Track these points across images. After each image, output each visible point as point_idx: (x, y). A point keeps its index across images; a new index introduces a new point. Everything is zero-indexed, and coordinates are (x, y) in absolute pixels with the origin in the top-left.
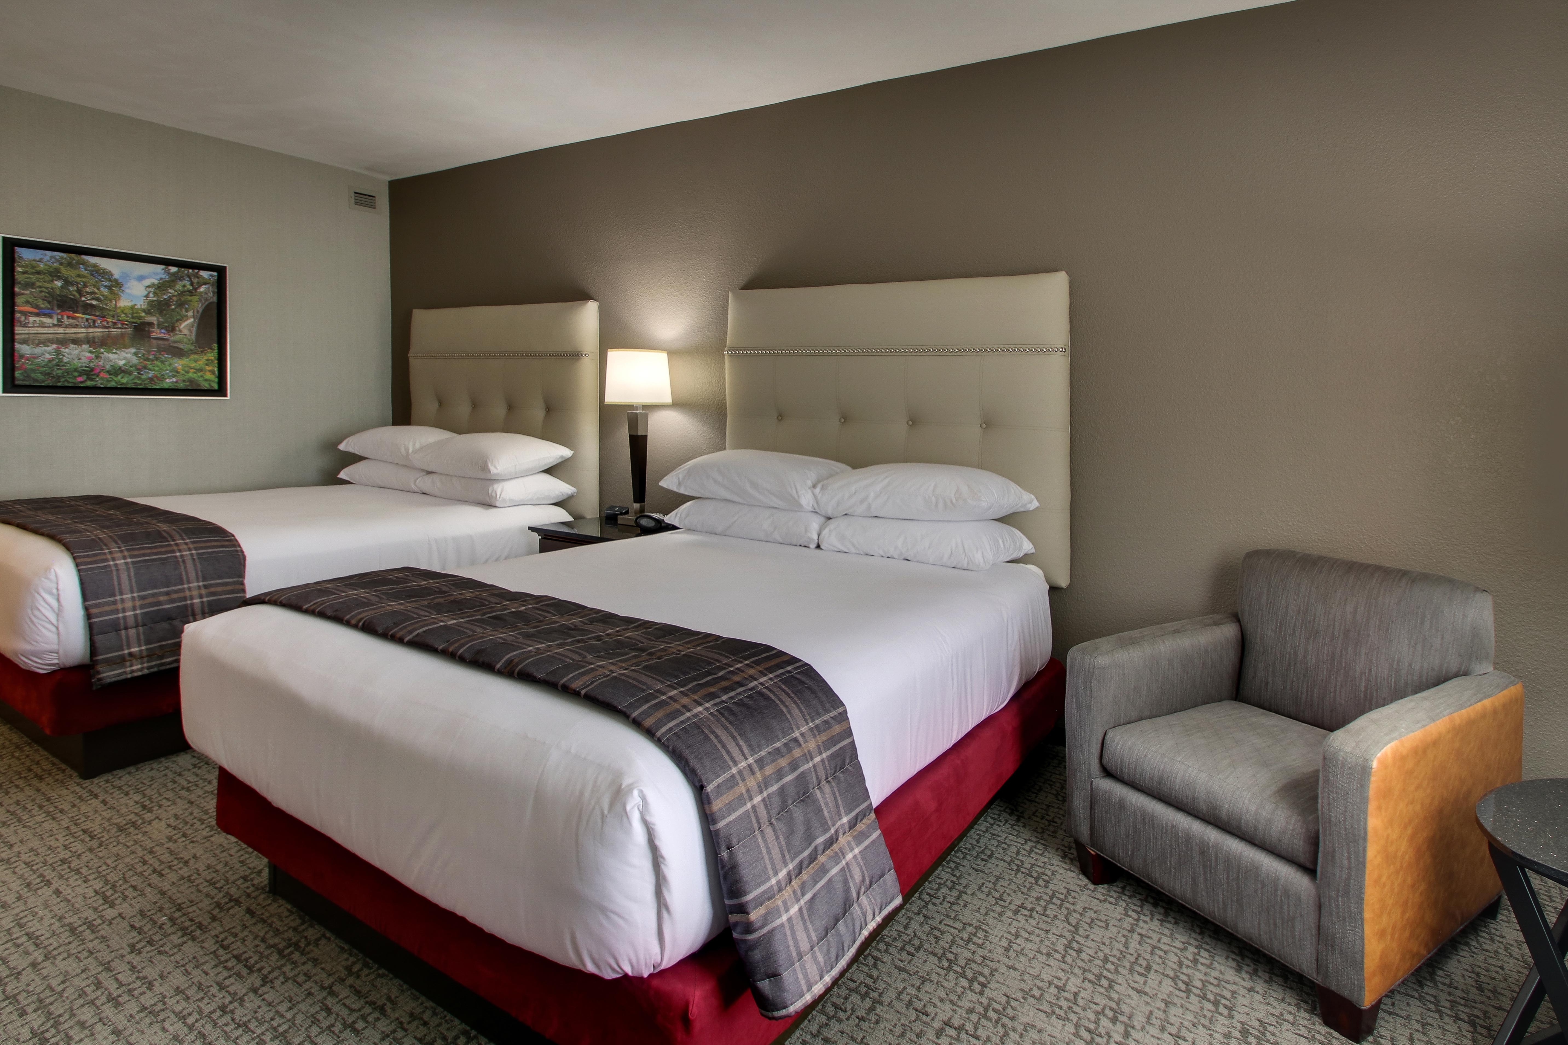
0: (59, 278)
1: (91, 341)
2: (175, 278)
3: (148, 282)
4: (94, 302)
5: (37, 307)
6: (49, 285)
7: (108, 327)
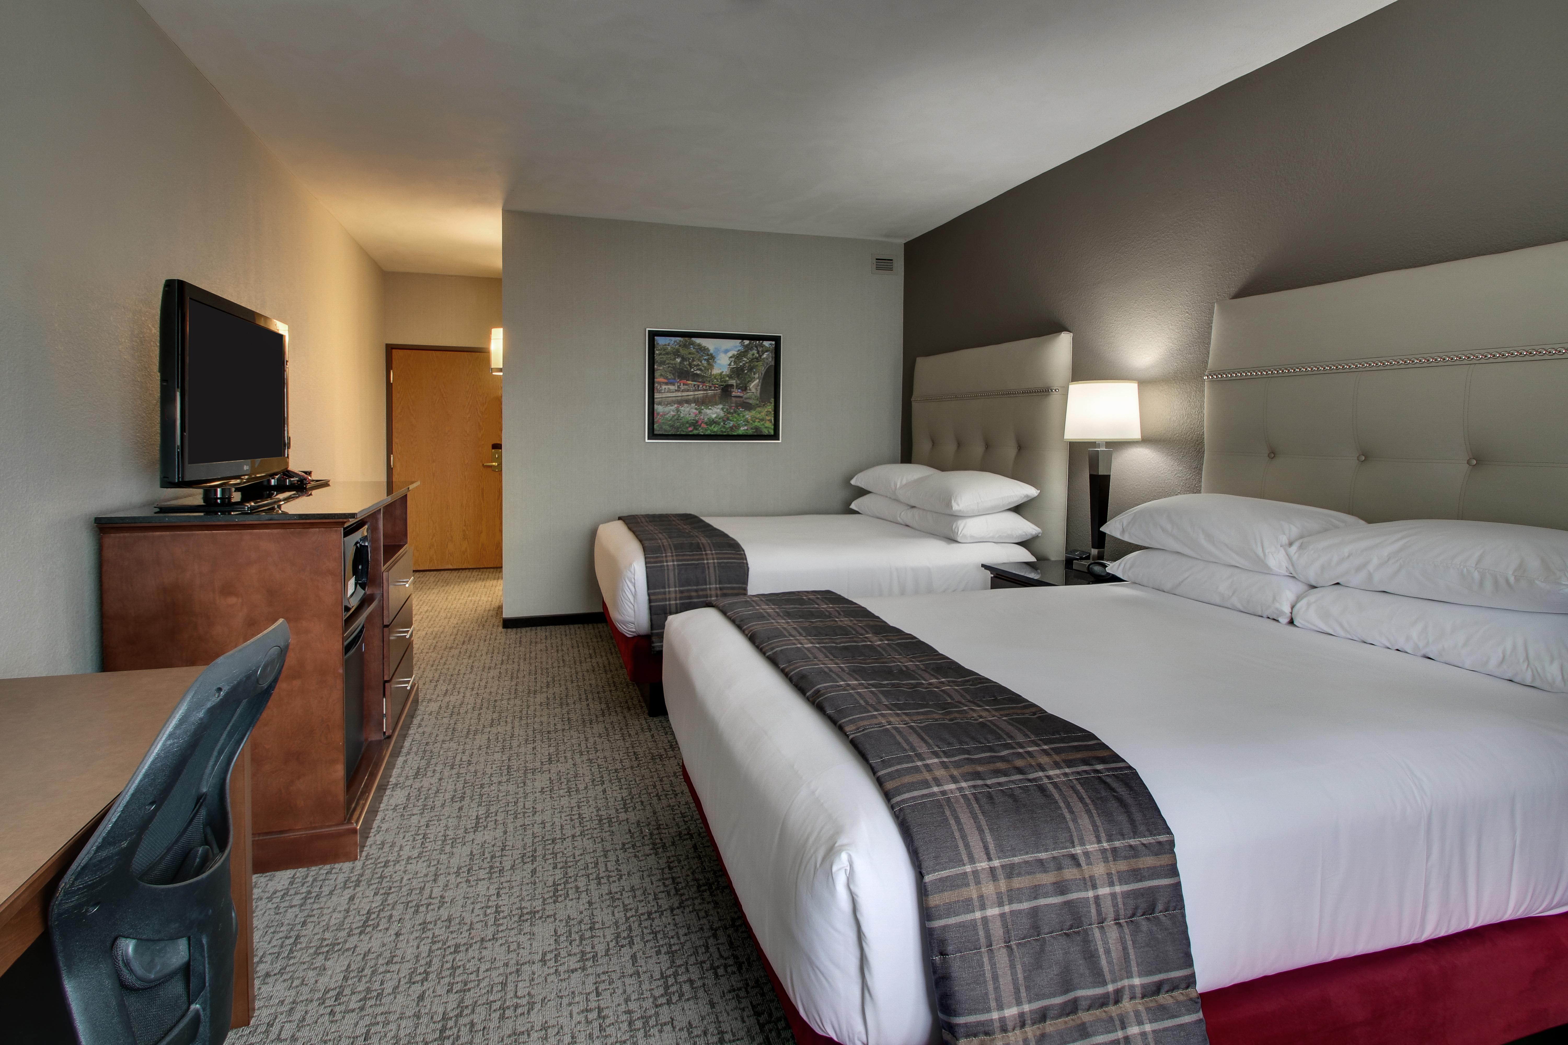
0: (679, 356)
1: (696, 401)
2: (748, 348)
3: (730, 354)
4: (698, 372)
5: (666, 378)
6: (672, 362)
7: (706, 390)
